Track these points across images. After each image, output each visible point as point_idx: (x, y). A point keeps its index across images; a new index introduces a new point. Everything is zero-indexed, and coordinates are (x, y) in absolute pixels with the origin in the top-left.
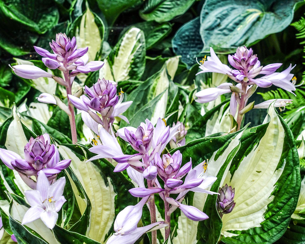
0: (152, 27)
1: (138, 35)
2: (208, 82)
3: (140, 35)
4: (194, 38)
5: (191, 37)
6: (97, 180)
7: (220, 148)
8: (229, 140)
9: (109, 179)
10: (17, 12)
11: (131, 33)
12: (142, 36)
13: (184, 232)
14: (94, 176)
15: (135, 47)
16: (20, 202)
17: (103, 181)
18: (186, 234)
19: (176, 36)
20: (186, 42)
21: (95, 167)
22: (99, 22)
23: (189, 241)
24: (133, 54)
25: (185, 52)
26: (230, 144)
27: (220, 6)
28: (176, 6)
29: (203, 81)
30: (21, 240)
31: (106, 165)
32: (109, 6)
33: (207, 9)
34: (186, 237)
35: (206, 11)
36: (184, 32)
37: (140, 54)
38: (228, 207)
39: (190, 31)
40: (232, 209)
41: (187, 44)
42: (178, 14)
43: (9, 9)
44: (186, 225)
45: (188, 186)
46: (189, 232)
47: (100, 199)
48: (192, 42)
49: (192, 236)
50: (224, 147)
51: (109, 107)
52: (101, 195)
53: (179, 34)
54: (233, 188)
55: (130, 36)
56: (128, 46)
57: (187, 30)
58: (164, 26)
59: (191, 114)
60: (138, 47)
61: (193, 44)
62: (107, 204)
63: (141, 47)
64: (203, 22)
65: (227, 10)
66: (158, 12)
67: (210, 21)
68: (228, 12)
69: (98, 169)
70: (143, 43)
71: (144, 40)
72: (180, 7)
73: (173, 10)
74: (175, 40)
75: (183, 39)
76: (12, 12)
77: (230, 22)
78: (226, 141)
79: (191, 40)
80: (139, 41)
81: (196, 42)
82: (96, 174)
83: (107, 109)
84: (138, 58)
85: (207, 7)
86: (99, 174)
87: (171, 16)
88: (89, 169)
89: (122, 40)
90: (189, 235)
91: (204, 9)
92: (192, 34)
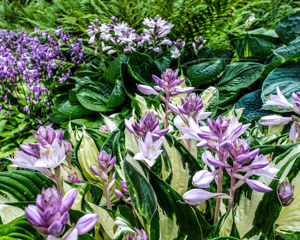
0: (222, 94)
1: (214, 91)
2: (264, 132)
3: (215, 91)
4: (254, 103)
5: (251, 103)
6: (178, 163)
7: (281, 154)
8: (291, 148)
9: (187, 164)
10: (139, 76)
11: (209, 90)
12: (217, 92)
13: (241, 220)
14: (177, 160)
15: (211, 98)
16: (131, 155)
17: (182, 165)
18: (242, 222)
19: (240, 100)
20: (248, 106)
21: (178, 153)
22: (188, 82)
23: (244, 228)
24: (209, 103)
25: (245, 112)
26: (292, 152)
27: (279, 81)
28: (242, 82)
29: (260, 131)
30: (128, 177)
31: (186, 153)
32: (194, 78)
33: (268, 82)
34: (242, 224)
35: (267, 83)
36: (246, 99)
37: (214, 103)
38: (287, 198)
39: (251, 98)
40: (290, 203)
41: (248, 107)
42: (243, 87)
43: (135, 74)
44: (243, 214)
45: (254, 166)
46: (245, 221)
47: (178, 178)
48: (252, 106)
49: (248, 224)
50: (285, 153)
51: (196, 111)
52: (179, 175)
53: (243, 100)
54: (292, 186)
55: (208, 92)
56: (206, 98)
57: (249, 98)
58: (232, 93)
59: (252, 143)
60: (213, 99)
61: (253, 108)
62: (182, 182)
63: (215, 98)
64: (263, 90)
65: (285, 83)
66: (228, 86)
67: (270, 90)
68: (286, 85)
69: (180, 155)
70: (217, 96)
71: (218, 94)
72: (245, 83)
73: (239, 85)
74: (239, 103)
75: (246, 104)
76: (137, 76)
77: (288, 92)
78: (288, 149)
79: (251, 105)
80: (214, 95)
81: (255, 107)
82: (178, 159)
83: (194, 112)
84: (212, 105)
85: (268, 81)
86: (180, 159)
87: (238, 88)
88: (174, 153)
89: (202, 94)
90: (244, 223)
91: (266, 82)
92: (253, 101)
